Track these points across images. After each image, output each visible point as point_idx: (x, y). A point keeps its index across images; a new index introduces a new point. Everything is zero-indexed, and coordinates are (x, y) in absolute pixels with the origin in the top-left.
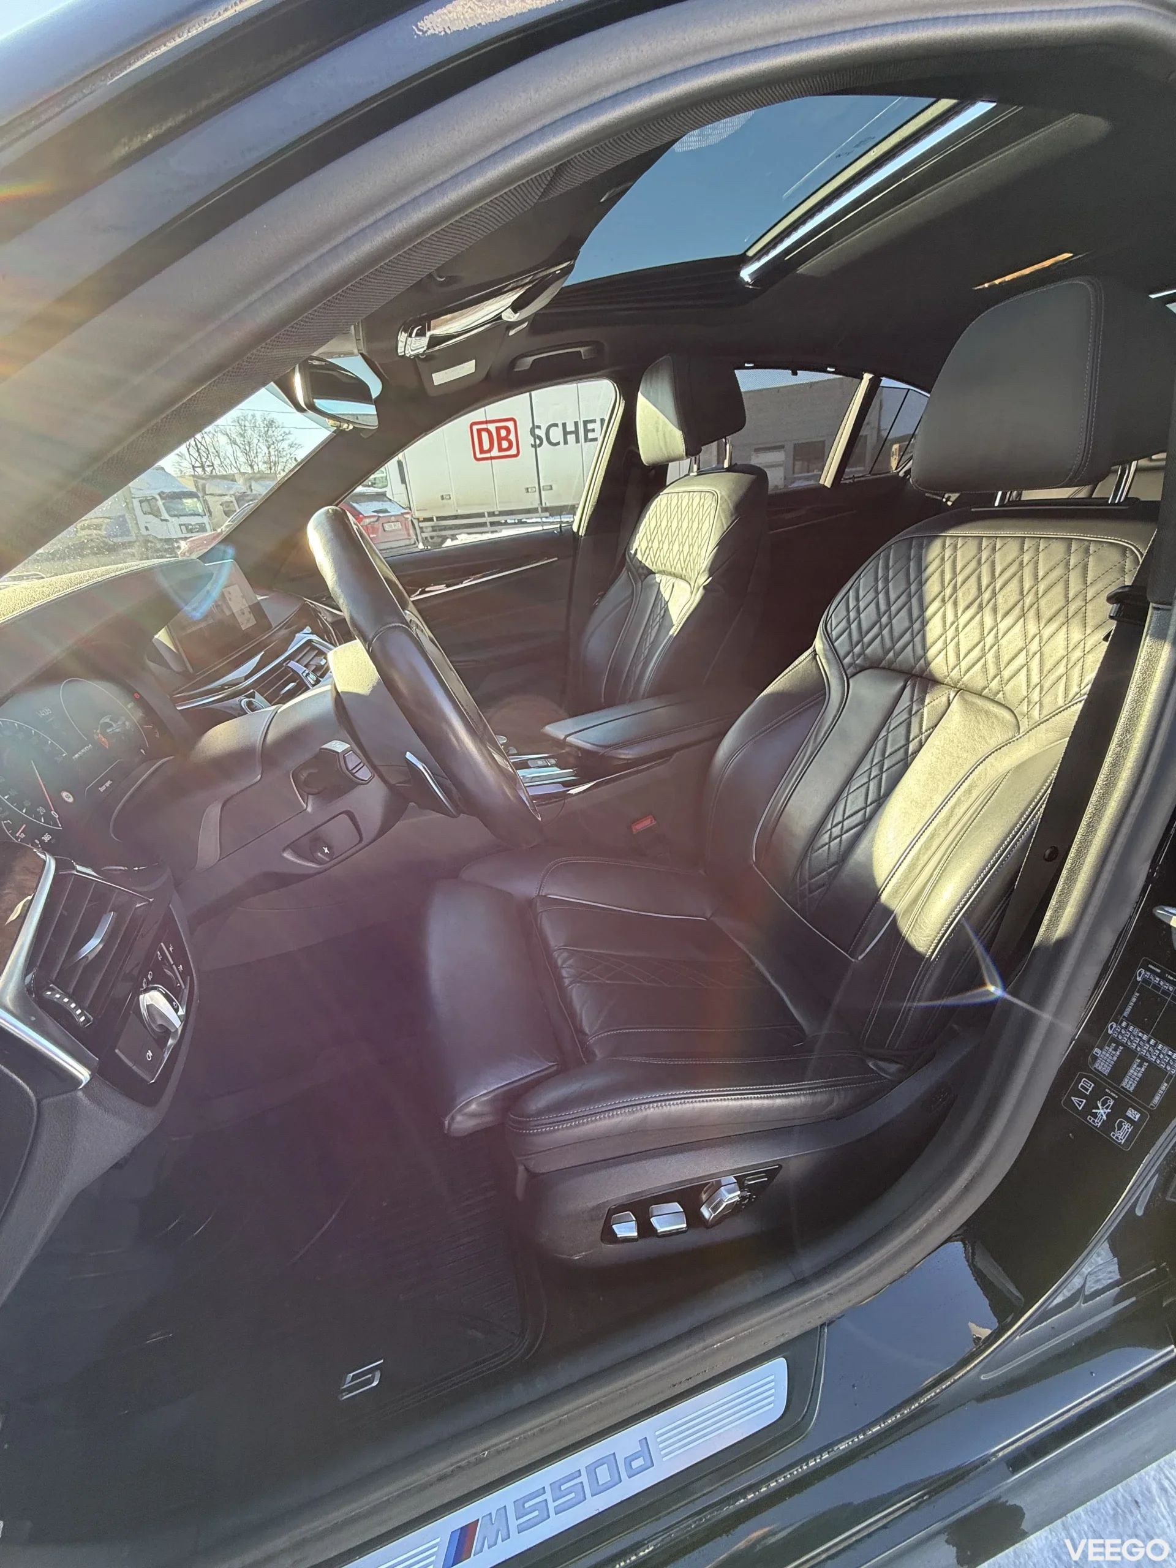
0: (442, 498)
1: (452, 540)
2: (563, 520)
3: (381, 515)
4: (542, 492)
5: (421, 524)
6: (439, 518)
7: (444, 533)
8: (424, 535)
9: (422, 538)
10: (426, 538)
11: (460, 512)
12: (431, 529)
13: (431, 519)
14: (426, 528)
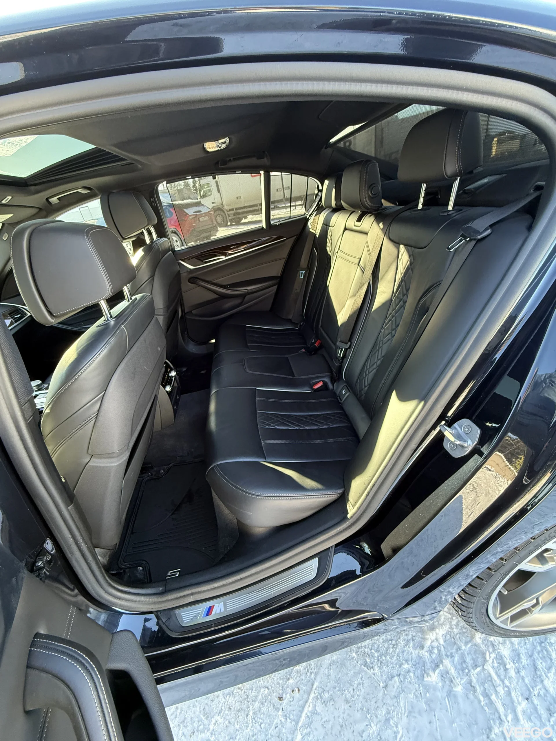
0: (237, 198)
1: (245, 219)
2: (296, 204)
3: (197, 214)
4: (285, 191)
5: (228, 213)
6: (236, 209)
7: (239, 216)
8: (230, 218)
9: (229, 219)
10: (231, 219)
11: (246, 205)
12: (233, 215)
13: (232, 210)
14: (231, 214)
